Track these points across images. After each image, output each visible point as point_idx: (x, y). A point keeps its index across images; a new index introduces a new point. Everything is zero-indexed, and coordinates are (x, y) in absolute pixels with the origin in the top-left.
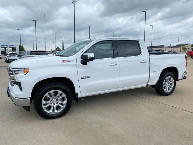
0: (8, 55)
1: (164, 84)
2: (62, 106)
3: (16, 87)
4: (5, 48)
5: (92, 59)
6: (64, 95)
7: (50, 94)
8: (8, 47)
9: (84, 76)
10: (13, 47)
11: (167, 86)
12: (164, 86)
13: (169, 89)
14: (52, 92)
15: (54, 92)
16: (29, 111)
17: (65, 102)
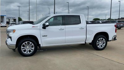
0: (10, 24)
1: (98, 43)
2: (31, 50)
3: (9, 39)
4: (9, 19)
5: (47, 26)
6: (33, 44)
7: (25, 43)
8: (11, 19)
9: (44, 35)
10: (15, 19)
11: (100, 44)
12: (97, 44)
13: (101, 46)
14: (26, 42)
15: (28, 43)
16: (15, 51)
17: (33, 48)
